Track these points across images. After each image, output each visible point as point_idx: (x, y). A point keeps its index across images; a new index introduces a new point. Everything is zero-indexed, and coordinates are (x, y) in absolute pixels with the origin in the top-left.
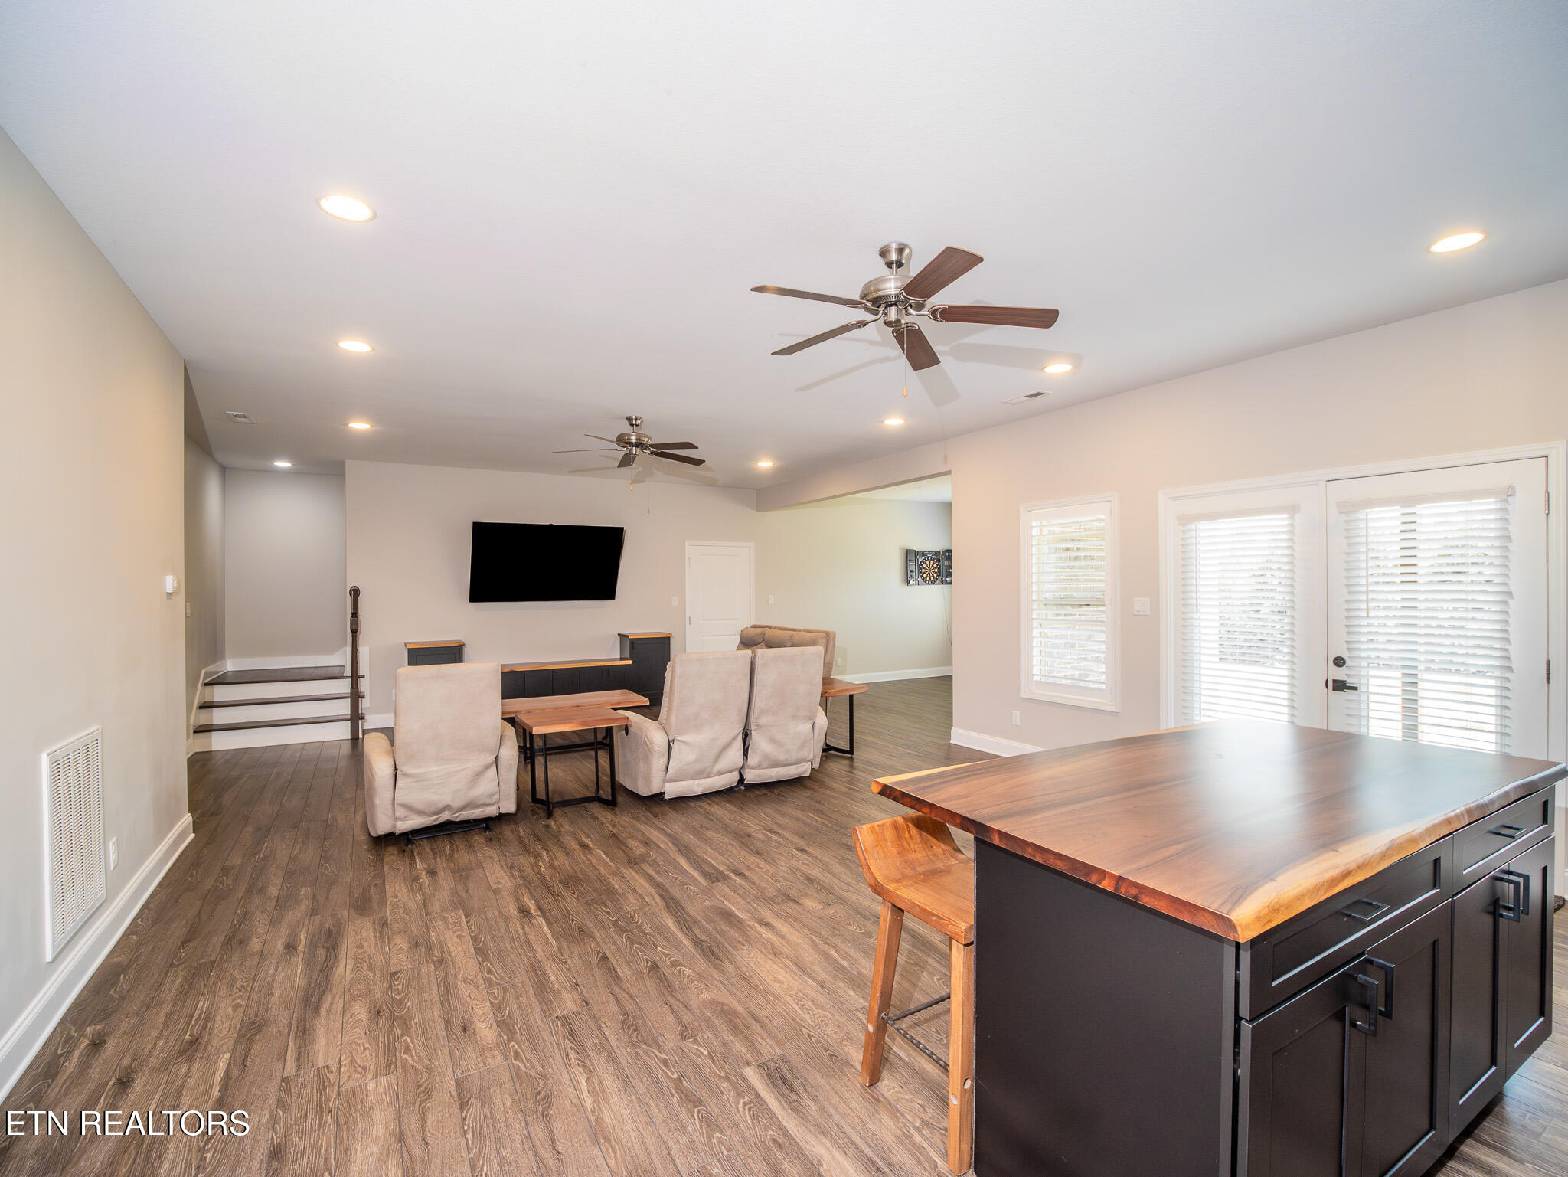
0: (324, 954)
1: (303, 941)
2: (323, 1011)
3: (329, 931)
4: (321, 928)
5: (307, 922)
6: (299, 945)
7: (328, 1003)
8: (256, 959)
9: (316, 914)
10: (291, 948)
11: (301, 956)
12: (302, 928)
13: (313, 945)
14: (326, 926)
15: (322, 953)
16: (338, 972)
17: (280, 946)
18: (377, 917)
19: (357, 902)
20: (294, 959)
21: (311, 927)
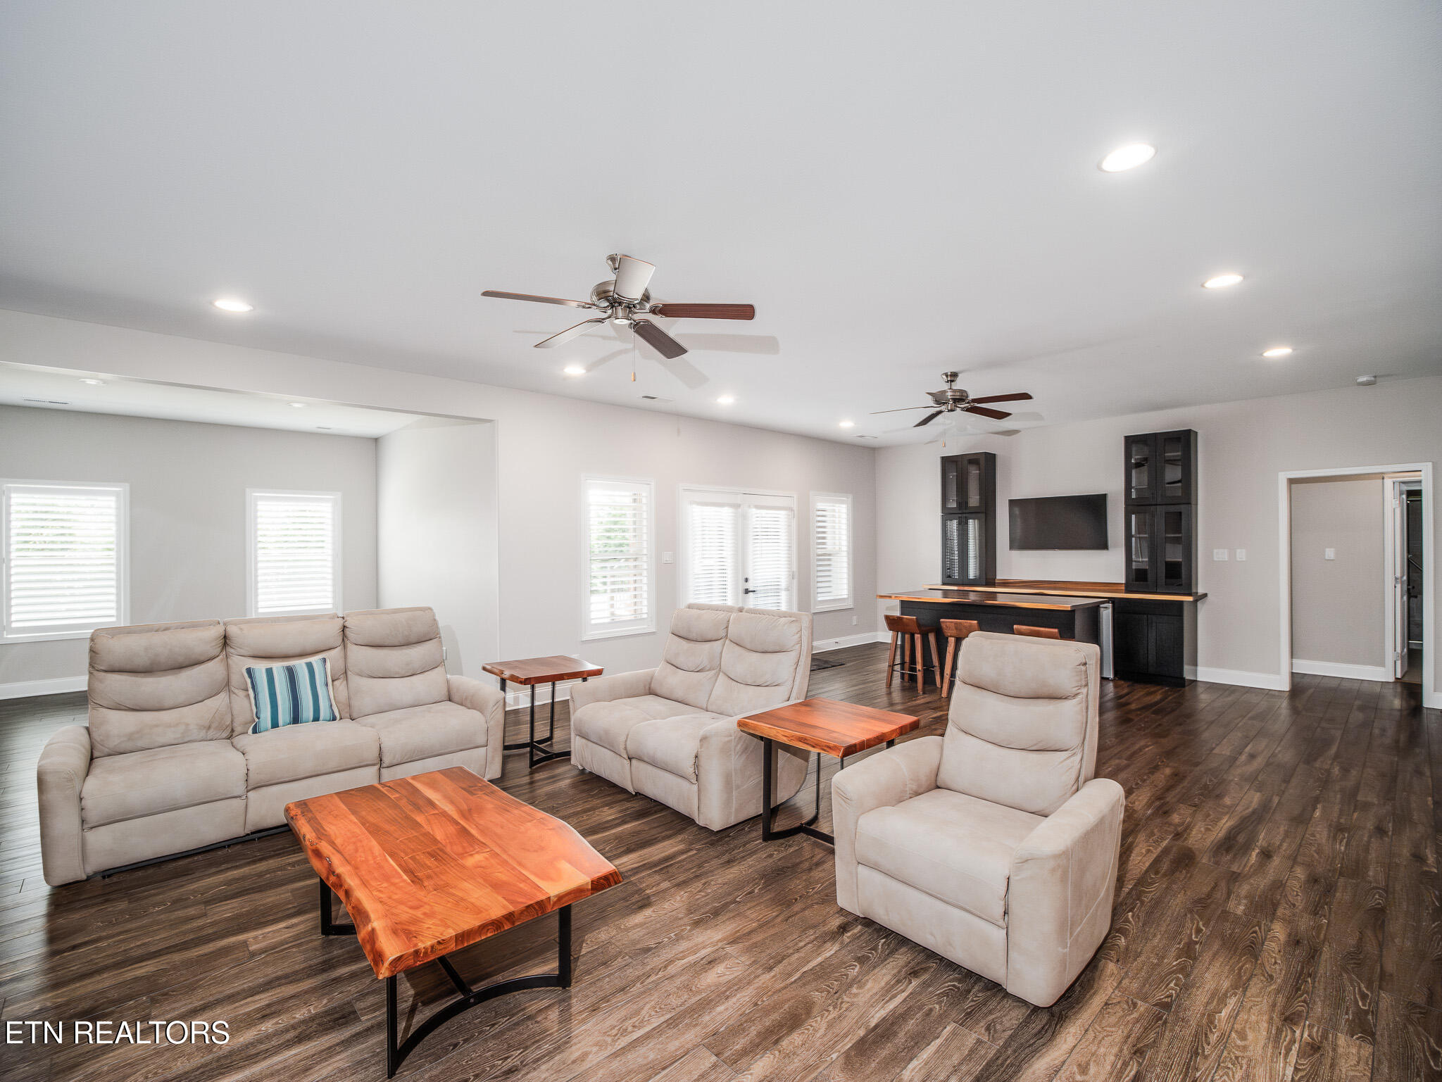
0: (1239, 837)
1: (1254, 854)
2: (1250, 810)
3: (1228, 850)
4: (1235, 857)
5: (1247, 869)
6: (1258, 853)
7: (1247, 811)
8: (1300, 859)
9: (1234, 873)
10: (1266, 855)
11: (1259, 844)
12: (1252, 866)
13: (1247, 848)
14: (1228, 857)
15: (1241, 838)
16: (1232, 823)
17: (1276, 861)
18: (1179, 843)
19: (1187, 865)
20: (1264, 844)
21: (1244, 863)
